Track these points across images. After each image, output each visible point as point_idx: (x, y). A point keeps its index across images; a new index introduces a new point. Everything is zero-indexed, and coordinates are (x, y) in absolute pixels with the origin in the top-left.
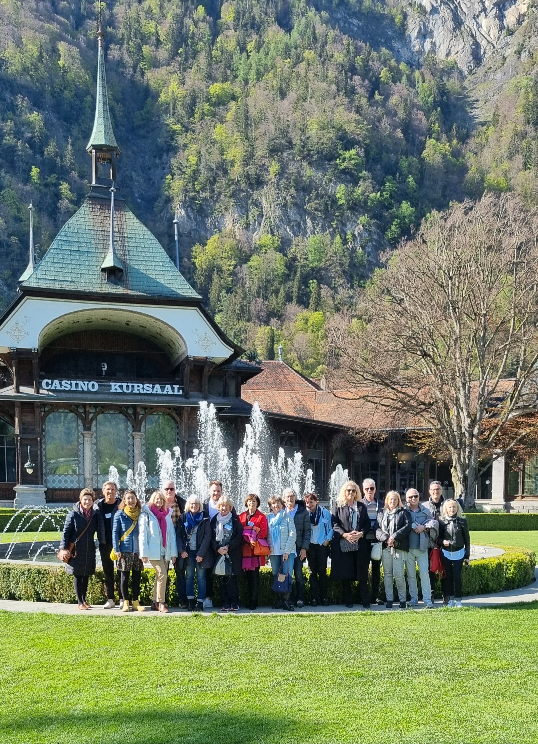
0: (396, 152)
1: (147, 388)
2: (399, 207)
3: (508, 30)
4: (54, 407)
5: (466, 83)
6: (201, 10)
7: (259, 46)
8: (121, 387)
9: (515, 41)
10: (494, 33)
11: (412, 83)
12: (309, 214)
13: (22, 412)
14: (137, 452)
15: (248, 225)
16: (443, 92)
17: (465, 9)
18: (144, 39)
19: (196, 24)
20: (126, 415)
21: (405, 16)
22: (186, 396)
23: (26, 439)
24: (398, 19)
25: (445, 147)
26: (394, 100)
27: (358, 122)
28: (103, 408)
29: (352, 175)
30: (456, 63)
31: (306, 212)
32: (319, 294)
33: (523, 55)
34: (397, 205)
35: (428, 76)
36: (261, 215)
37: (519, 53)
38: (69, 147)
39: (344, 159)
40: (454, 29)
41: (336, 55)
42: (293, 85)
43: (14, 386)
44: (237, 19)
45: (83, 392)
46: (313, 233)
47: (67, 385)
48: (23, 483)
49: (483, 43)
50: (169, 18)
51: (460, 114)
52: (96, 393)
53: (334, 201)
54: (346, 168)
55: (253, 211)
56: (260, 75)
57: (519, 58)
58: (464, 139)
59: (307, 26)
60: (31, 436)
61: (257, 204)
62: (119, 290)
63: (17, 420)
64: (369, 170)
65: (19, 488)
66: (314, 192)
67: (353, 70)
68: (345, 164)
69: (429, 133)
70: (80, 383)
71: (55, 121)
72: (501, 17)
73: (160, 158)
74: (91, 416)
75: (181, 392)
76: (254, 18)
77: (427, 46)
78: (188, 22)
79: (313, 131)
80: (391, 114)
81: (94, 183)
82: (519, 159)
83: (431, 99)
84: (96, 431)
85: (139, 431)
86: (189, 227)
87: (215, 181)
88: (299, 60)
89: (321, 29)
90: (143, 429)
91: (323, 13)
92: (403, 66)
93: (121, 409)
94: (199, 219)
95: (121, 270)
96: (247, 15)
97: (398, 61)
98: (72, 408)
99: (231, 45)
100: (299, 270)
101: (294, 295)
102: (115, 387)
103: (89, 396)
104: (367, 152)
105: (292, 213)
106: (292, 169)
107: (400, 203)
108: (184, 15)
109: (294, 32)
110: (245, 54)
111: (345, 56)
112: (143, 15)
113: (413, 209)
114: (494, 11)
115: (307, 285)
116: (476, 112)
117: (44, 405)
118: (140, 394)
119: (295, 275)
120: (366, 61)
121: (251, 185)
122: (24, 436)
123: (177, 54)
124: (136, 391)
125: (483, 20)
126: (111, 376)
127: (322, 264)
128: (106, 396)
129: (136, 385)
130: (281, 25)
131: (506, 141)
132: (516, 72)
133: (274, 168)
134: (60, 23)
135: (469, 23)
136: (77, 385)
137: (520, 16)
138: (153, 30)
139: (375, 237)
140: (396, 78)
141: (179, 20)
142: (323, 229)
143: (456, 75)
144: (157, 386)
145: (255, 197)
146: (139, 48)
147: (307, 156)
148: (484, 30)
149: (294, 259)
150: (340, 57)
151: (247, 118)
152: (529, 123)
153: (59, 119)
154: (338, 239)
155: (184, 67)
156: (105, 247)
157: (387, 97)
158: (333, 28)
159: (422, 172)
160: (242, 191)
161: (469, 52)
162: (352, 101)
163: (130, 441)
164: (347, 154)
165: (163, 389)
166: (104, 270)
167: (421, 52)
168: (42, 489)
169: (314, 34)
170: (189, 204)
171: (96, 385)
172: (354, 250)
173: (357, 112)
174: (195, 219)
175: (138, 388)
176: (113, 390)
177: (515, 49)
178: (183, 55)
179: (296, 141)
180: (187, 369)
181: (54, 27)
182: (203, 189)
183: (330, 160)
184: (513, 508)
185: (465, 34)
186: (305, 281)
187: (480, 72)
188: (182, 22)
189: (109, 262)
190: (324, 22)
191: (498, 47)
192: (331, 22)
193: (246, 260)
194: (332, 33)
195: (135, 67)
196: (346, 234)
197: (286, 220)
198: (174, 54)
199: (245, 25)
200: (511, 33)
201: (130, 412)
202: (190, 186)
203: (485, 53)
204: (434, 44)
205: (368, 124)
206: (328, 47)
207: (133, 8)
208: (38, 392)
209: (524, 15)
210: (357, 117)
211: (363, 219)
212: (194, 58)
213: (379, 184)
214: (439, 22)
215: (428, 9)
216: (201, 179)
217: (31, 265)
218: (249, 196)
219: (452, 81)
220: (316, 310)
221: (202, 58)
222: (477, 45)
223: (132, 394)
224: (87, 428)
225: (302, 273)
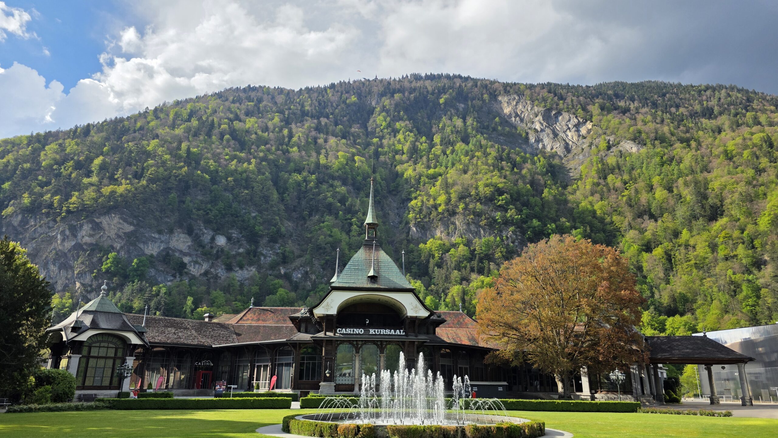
0: (527, 196)
1: (387, 332)
2: (532, 222)
3: (583, 136)
4: (342, 342)
5: (563, 161)
6: (424, 138)
7: (453, 152)
8: (375, 331)
9: (587, 141)
10: (575, 138)
11: (534, 163)
12: (482, 227)
13: (326, 345)
14: (382, 364)
15: (448, 233)
16: (551, 166)
17: (558, 129)
18: (397, 152)
19: (421, 144)
20: (377, 345)
21: (527, 134)
22: (406, 335)
23: (328, 358)
24: (524, 135)
25: (554, 191)
26: (524, 172)
27: (505, 183)
28: (366, 342)
29: (504, 208)
30: (557, 152)
31: (480, 226)
32: (489, 268)
33: (593, 147)
34: (530, 221)
35: (542, 159)
36: (456, 228)
37: (590, 146)
38: (358, 201)
39: (499, 200)
40: (554, 138)
41: (493, 153)
42: (471, 167)
43: (324, 332)
44: (441, 141)
45: (356, 334)
46: (484, 236)
47: (349, 331)
48: (324, 381)
49: (570, 143)
50: (408, 143)
51: (561, 175)
52: (363, 334)
53: (495, 221)
54: (500, 205)
55: (452, 227)
56: (453, 165)
57: (591, 149)
58: (565, 187)
59: (477, 141)
60: (329, 357)
61: (454, 224)
62: (376, 286)
63: (324, 349)
64: (514, 205)
65: (322, 384)
66: (484, 217)
67: (502, 159)
68: (500, 203)
69: (545, 186)
70: (355, 330)
71: (352, 190)
72: (578, 131)
73: (403, 204)
74: (359, 346)
75: (404, 334)
76: (450, 140)
77: (540, 146)
78: (417, 143)
79: (481, 189)
80: (523, 177)
81: (366, 238)
82: (597, 196)
83: (545, 170)
84: (362, 354)
85: (383, 353)
86: (417, 236)
87: (431, 213)
88: (473, 157)
89: (484, 142)
90: (385, 352)
91: (485, 135)
92: (528, 155)
93: (374, 342)
94: (423, 232)
95: (377, 277)
96: (447, 139)
97: (525, 153)
98: (350, 342)
99: (439, 152)
100: (477, 256)
101: (476, 269)
102: (372, 331)
103: (359, 336)
104: (511, 196)
105: (473, 227)
106: (471, 206)
107: (532, 220)
108: (416, 141)
109: (470, 145)
110: (446, 156)
111: (497, 153)
112: (396, 142)
113: (540, 223)
114: (574, 129)
115: (482, 263)
116: (571, 174)
117: (337, 341)
118: (384, 335)
119: (475, 258)
120: (508, 154)
121: (450, 215)
122: (327, 357)
123: (412, 158)
124: (382, 333)
125: (568, 133)
126: (371, 326)
127: (490, 252)
128: (367, 336)
129: (382, 330)
130: (463, 142)
131: (588, 187)
132: (590, 155)
133: (462, 206)
134: (357, 148)
135: (562, 134)
136: (353, 331)
137: (588, 130)
138: (401, 148)
139: (519, 237)
140: (525, 161)
141: (413, 144)
142: (490, 235)
143: (557, 157)
144: (393, 331)
145: (452, 219)
146: (394, 157)
147: (479, 200)
148: (570, 137)
149: (475, 250)
150: (494, 153)
151: (447, 184)
152: (600, 178)
153: (354, 190)
154: (498, 238)
155: (415, 163)
156: (370, 266)
157: (521, 169)
158: (490, 141)
159: (543, 205)
160: (445, 217)
161: (563, 147)
162: (501, 173)
163: (378, 359)
164: (500, 198)
165: (395, 332)
166: (369, 277)
167: (537, 149)
168: (333, 384)
169: (480, 144)
170: (417, 225)
171: (363, 330)
172: (508, 245)
173: (505, 178)
174: (421, 232)
175: (383, 332)
176: (371, 333)
177: (588, 145)
178: (415, 158)
179: (473, 193)
180: (408, 321)
181: (354, 150)
182: (425, 217)
183: (491, 201)
184: (596, 398)
185: (560, 140)
186: (481, 260)
187: (570, 156)
188: (415, 144)
189: (371, 273)
190: (485, 138)
191: (578, 144)
192: (489, 139)
193: (448, 251)
194: (490, 143)
195: (392, 165)
196: (503, 237)
197: (469, 230)
198: (410, 158)
199: (446, 143)
200: (584, 138)
201: (379, 343)
202: (418, 216)
203: (572, 147)
204: (544, 145)
205: (511, 183)
206: (488, 150)
207: (392, 140)
208: (335, 335)
209: (590, 130)
210: (505, 180)
211: (512, 228)
212: (421, 158)
213: (519, 211)
214: (546, 135)
215: (539, 130)
216: (424, 213)
217: (336, 275)
218: (449, 220)
219: (555, 160)
220: (488, 276)
221: (424, 159)
222: (567, 144)
223: (380, 335)
224: (357, 352)
225: (479, 257)
